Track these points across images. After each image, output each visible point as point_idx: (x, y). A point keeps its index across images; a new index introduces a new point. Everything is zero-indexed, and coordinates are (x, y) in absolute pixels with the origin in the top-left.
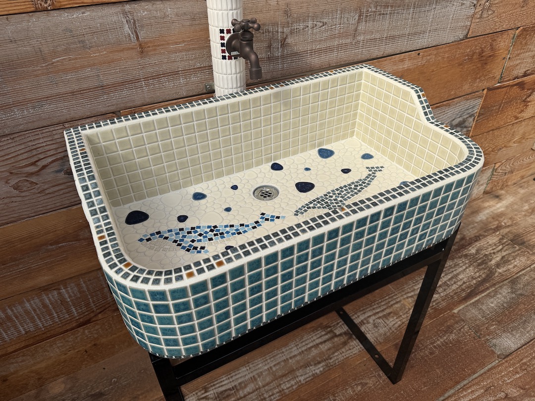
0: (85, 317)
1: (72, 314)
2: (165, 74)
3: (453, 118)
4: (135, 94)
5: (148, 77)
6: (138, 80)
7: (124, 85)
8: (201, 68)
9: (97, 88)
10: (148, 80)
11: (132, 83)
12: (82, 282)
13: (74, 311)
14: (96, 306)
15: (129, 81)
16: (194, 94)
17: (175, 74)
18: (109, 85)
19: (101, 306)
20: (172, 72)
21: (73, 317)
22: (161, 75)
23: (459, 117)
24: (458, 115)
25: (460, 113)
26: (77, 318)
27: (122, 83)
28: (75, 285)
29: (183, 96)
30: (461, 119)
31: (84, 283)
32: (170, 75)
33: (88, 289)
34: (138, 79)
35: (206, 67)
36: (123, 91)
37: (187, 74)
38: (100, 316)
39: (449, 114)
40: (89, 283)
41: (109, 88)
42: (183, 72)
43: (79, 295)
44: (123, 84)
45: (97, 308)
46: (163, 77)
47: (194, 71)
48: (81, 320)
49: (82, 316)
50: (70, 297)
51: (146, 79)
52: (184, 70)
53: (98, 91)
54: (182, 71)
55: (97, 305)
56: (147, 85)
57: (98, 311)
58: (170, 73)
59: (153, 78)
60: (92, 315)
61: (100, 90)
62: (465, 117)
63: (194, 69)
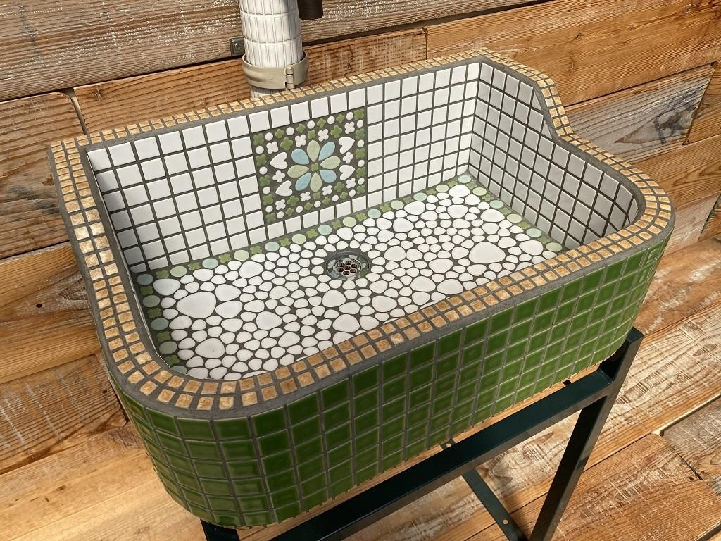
0: (40, 446)
1: (17, 442)
2: (153, 19)
3: (661, 112)
4: (100, 57)
5: (122, 24)
6: (102, 30)
7: (74, 38)
8: (221, 9)
9: (24, 41)
10: (123, 30)
11: (91, 35)
12: (29, 390)
13: (20, 436)
14: (57, 427)
15: (86, 31)
16: (211, 58)
17: (173, 21)
18: (46, 37)
19: (66, 427)
20: (169, 16)
21: (19, 446)
22: (147, 20)
23: (671, 110)
24: (668, 106)
25: (673, 104)
26: (26, 447)
27: (72, 33)
28: (17, 394)
29: (190, 63)
30: (672, 114)
31: (33, 390)
32: (164, 22)
33: (41, 399)
34: (103, 28)
35: (231, 8)
36: (75, 50)
37: (195, 20)
38: (66, 443)
39: (655, 105)
40: (42, 390)
41: (48, 42)
42: (188, 16)
43: (25, 410)
44: (73, 35)
45: (60, 430)
46: (150, 24)
47: (210, 16)
48: (33, 451)
49: (35, 443)
50: (9, 413)
51: (119, 27)
52: (189, 13)
53: (25, 49)
54: (185, 14)
55: (60, 425)
56: (121, 40)
57: (63, 435)
58: (164, 17)
59: (132, 26)
60: (53, 441)
61: (30, 45)
62: (680, 110)
63: (208, 11)
